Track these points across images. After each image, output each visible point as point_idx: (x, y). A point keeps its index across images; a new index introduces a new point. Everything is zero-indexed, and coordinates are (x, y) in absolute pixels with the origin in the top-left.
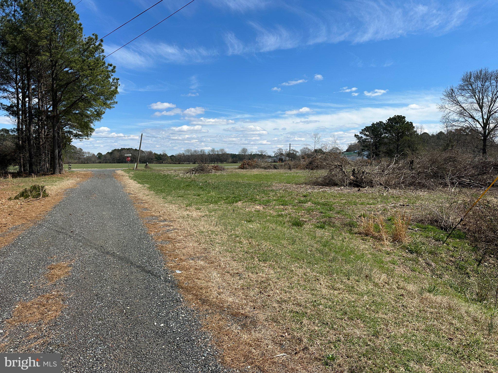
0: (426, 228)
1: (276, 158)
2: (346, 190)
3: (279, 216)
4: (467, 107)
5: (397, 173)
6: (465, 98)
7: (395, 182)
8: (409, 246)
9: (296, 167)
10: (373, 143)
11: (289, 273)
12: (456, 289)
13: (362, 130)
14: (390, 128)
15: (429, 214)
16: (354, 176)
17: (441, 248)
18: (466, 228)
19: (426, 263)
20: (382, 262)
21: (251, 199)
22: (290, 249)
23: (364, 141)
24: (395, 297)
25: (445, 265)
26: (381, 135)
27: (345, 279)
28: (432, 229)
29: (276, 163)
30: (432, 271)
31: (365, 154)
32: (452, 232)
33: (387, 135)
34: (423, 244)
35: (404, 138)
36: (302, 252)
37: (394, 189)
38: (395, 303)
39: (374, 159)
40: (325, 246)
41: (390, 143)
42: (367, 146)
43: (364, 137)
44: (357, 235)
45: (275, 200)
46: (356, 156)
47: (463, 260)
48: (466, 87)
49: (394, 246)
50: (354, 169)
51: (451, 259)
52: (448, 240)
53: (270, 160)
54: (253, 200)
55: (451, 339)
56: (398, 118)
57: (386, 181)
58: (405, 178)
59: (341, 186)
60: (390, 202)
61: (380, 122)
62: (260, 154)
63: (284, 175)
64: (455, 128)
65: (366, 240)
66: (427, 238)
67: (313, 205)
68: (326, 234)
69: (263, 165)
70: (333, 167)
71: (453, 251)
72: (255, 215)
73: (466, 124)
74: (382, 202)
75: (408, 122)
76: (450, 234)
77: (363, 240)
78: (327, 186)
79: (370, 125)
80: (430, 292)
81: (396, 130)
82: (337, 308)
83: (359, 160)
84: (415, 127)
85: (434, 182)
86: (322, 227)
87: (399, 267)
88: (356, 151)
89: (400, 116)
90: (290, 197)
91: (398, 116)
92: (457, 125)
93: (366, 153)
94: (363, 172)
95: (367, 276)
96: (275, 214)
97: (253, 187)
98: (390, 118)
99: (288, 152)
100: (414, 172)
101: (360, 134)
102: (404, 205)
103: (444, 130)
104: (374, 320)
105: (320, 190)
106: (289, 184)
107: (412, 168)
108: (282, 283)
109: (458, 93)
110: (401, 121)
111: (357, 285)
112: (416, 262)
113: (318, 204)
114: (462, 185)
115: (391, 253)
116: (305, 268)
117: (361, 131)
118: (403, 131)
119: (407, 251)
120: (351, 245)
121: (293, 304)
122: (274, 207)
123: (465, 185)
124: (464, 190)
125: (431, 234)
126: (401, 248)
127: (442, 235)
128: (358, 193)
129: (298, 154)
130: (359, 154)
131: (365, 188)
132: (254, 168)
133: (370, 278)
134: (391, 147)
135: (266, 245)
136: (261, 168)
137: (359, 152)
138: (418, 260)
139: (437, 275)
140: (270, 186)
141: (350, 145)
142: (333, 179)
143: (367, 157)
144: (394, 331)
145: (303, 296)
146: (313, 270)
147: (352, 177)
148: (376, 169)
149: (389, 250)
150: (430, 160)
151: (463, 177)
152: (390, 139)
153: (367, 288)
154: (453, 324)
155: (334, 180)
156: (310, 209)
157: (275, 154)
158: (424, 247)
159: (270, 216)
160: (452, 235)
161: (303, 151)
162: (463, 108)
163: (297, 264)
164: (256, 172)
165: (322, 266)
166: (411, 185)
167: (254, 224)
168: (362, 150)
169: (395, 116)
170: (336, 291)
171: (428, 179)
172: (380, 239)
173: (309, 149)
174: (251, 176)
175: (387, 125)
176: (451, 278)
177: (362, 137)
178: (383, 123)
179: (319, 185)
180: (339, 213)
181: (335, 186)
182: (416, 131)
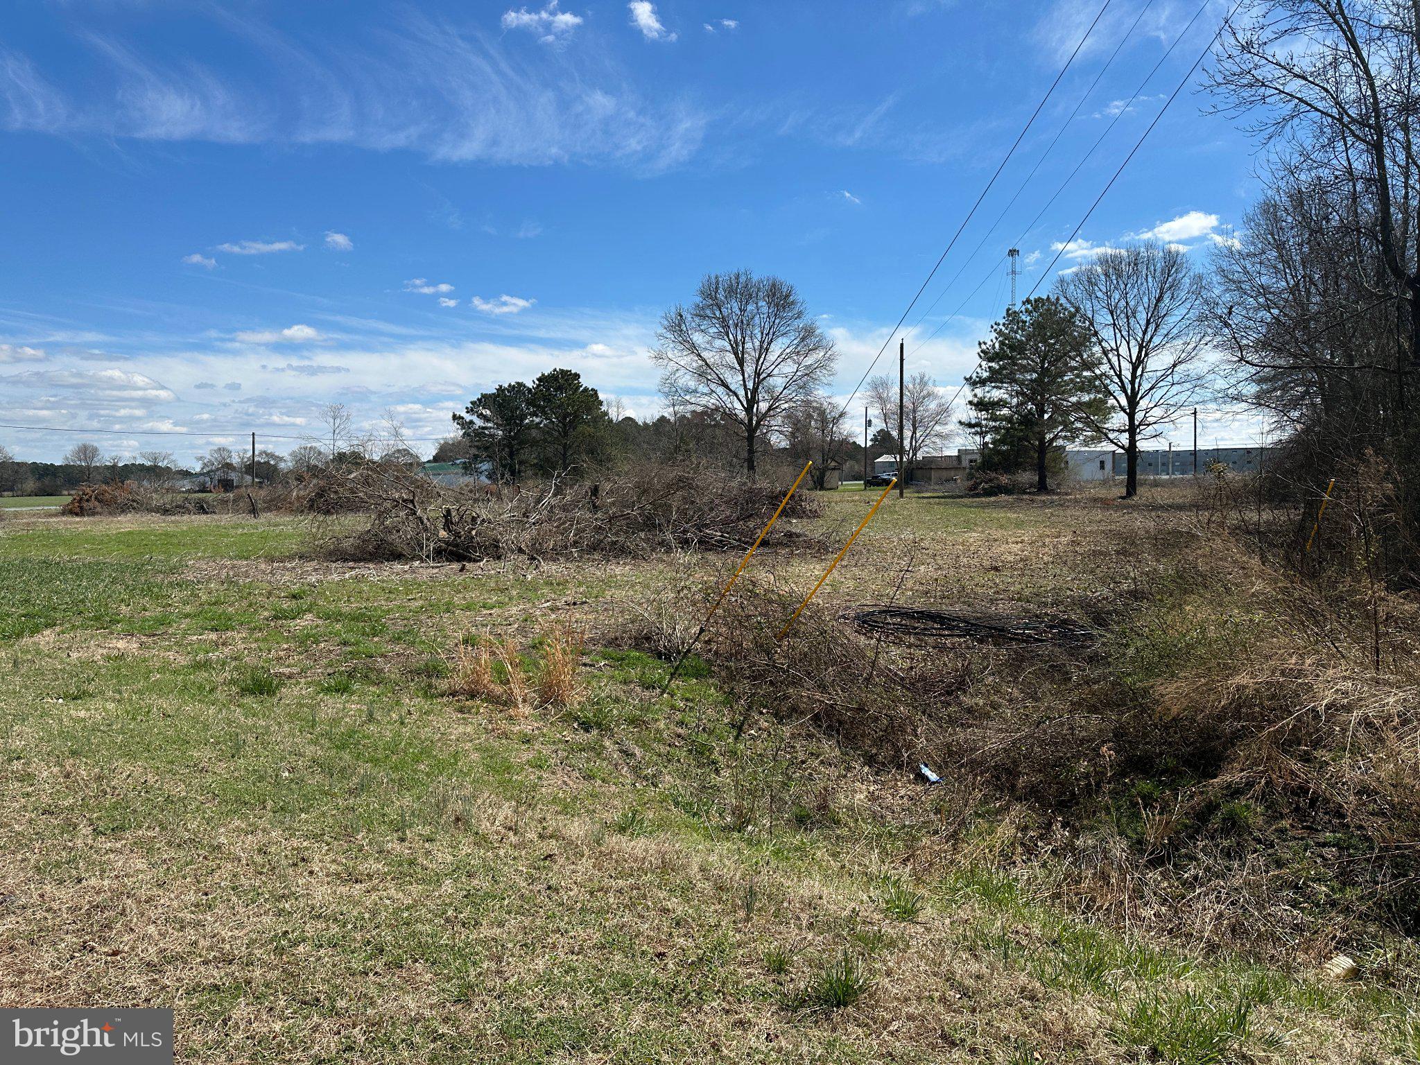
0: (623, 659)
1: (208, 479)
2: (425, 571)
3: (198, 666)
4: (712, 360)
5: (560, 518)
6: (708, 338)
7: (555, 545)
8: (581, 710)
9: (274, 505)
10: (503, 439)
11: (205, 858)
12: (688, 807)
13: (472, 403)
14: (544, 401)
15: (632, 622)
16: (450, 531)
17: (657, 707)
18: (710, 650)
19: (621, 751)
20: (508, 769)
21: (97, 619)
22: (220, 775)
23: (480, 433)
24: (529, 867)
25: (663, 749)
26: (522, 420)
27: (392, 841)
28: (638, 659)
29: (204, 495)
30: (636, 770)
31: (484, 468)
32: (681, 661)
33: (537, 420)
34: (617, 700)
35: (580, 428)
36: (261, 778)
37: (554, 561)
38: (529, 885)
39: (507, 483)
40: (343, 747)
41: (545, 440)
42: (486, 448)
43: (479, 423)
44: (445, 699)
45: (187, 616)
46: (457, 474)
47: (704, 729)
48: (708, 312)
49: (543, 717)
50: (448, 511)
51: (680, 731)
52: (673, 684)
53: (186, 485)
54: (104, 622)
55: (661, 955)
56: (562, 377)
57: (534, 541)
58: (578, 532)
59: (412, 559)
60: (543, 597)
61: (518, 383)
62: (148, 463)
63: (232, 532)
64: (690, 408)
65: (469, 712)
66: (625, 683)
67: (320, 622)
68: (351, 708)
69: (157, 500)
70: (388, 505)
71: (684, 711)
72: (103, 671)
73: (712, 401)
74: (521, 597)
75: (586, 389)
76: (677, 668)
77: (461, 711)
78: (370, 561)
79: (492, 390)
80: (622, 830)
81: (559, 407)
82: (355, 940)
83: (467, 486)
84: (605, 403)
85: (647, 540)
86: (342, 689)
87: (553, 773)
88: (458, 462)
89: (567, 371)
90: (245, 603)
91: (562, 371)
92: (693, 400)
93: (485, 466)
94: (474, 519)
95: (458, 819)
96: (183, 660)
97: (110, 576)
98: (543, 375)
99: (249, 459)
100: (599, 515)
101: (468, 412)
102: (575, 604)
103: (668, 413)
104: (464, 954)
105: (347, 576)
106: (247, 559)
107: (595, 507)
108: (172, 896)
109: (693, 324)
110: (570, 385)
111: (428, 853)
112: (597, 750)
113: (337, 616)
114: (706, 545)
115: (535, 738)
116: (264, 830)
117: (470, 405)
118: (575, 412)
119: (575, 725)
120: (426, 733)
121: (206, 963)
122: (184, 637)
123: (713, 545)
124: (711, 556)
125: (634, 673)
126: (562, 719)
127: (658, 671)
128: (460, 578)
129: (282, 465)
130: (467, 468)
131: (478, 561)
132: (123, 511)
133: (467, 823)
134: (550, 450)
135: (127, 772)
136: (150, 510)
137: (465, 463)
138: (601, 746)
139: (646, 778)
140: (173, 570)
141: (442, 442)
142: (390, 538)
143: (489, 477)
144: (519, 969)
145: (243, 927)
146: (291, 832)
147: (443, 534)
148: (507, 509)
149: (528, 729)
150: (637, 486)
151: (707, 526)
152: (547, 432)
153: (454, 856)
154: (668, 910)
155: (392, 544)
156: (308, 636)
157: (205, 465)
158: (618, 709)
159: (162, 670)
160: (681, 671)
161: (299, 458)
162: (704, 360)
163: (237, 823)
164: (126, 523)
165: (323, 814)
166: (595, 550)
167: (93, 704)
168: (476, 457)
169: (555, 370)
170: (358, 886)
171: (633, 533)
172: (509, 702)
173: (320, 453)
174: (106, 540)
175: (536, 393)
176: (678, 781)
177: (471, 422)
178: (525, 386)
179: (346, 560)
180: (399, 638)
181: (394, 560)
182: (606, 414)
